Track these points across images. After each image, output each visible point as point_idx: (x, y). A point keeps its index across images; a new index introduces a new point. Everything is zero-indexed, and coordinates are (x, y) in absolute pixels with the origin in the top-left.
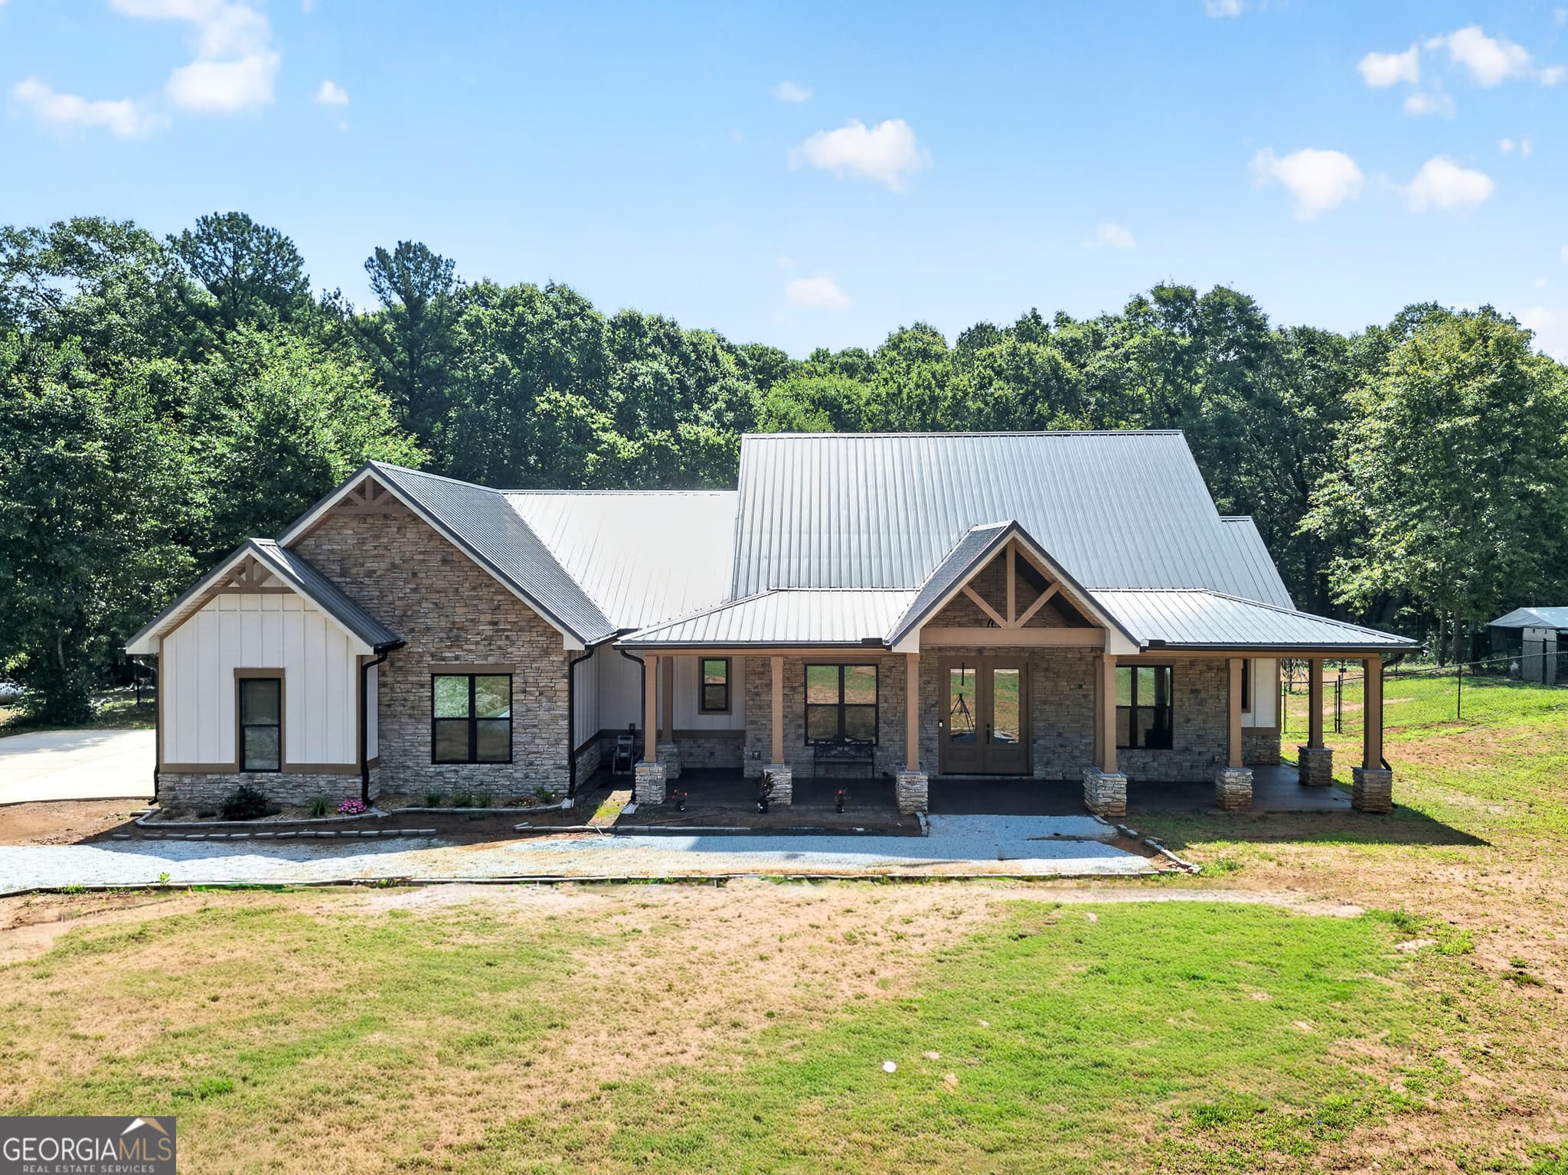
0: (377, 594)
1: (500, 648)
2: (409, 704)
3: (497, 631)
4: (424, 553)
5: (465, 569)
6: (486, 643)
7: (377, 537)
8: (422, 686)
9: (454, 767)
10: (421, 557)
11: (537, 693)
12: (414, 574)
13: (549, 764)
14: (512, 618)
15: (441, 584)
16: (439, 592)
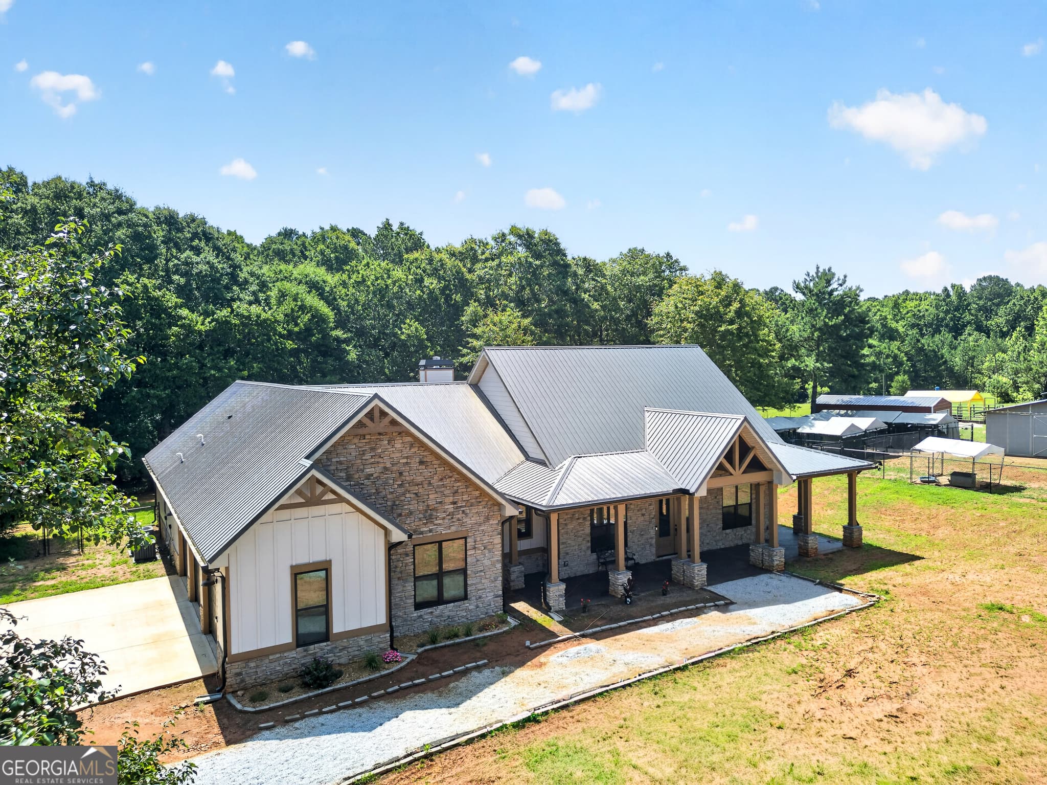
0: (374, 491)
1: (459, 520)
2: (398, 569)
3: (457, 508)
4: (407, 458)
5: (435, 466)
6: (450, 517)
7: (373, 449)
8: (407, 555)
9: (430, 610)
10: (405, 461)
11: (483, 548)
12: (401, 474)
13: (490, 596)
14: (465, 497)
15: (419, 479)
16: (418, 485)
